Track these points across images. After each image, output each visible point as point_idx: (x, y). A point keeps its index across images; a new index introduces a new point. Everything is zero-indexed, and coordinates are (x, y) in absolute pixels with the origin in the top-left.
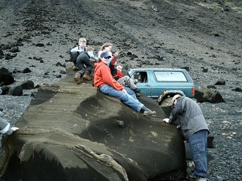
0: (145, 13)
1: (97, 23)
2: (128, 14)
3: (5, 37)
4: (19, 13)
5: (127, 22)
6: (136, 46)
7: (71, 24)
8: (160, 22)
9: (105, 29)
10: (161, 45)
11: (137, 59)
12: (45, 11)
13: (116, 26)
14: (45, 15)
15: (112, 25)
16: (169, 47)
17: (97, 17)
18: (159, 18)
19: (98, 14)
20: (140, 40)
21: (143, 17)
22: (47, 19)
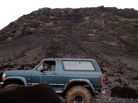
0: (117, 48)
1: (88, 54)
2: (107, 49)
3: (33, 60)
4: (45, 49)
5: (106, 53)
6: (108, 66)
7: (72, 54)
8: (126, 53)
9: (91, 57)
10: (125, 66)
11: (106, 73)
12: (59, 48)
13: (98, 55)
14: (59, 50)
15: (96, 55)
16: (129, 67)
17: (88, 51)
18: (126, 51)
19: (89, 49)
20: (112, 63)
21: (115, 51)
22: (59, 52)
